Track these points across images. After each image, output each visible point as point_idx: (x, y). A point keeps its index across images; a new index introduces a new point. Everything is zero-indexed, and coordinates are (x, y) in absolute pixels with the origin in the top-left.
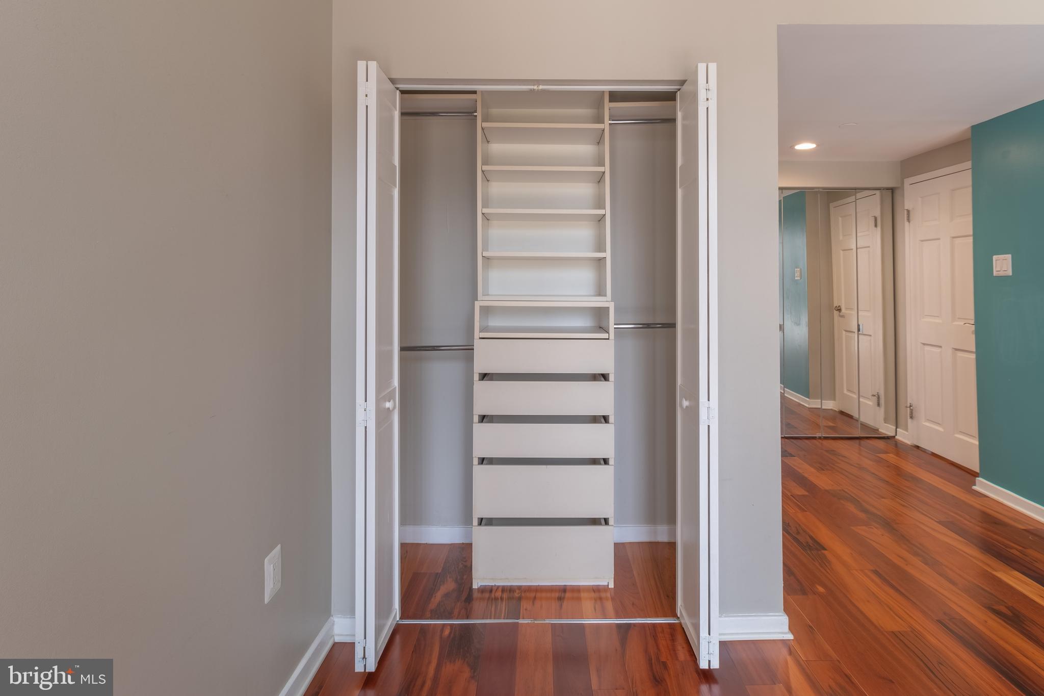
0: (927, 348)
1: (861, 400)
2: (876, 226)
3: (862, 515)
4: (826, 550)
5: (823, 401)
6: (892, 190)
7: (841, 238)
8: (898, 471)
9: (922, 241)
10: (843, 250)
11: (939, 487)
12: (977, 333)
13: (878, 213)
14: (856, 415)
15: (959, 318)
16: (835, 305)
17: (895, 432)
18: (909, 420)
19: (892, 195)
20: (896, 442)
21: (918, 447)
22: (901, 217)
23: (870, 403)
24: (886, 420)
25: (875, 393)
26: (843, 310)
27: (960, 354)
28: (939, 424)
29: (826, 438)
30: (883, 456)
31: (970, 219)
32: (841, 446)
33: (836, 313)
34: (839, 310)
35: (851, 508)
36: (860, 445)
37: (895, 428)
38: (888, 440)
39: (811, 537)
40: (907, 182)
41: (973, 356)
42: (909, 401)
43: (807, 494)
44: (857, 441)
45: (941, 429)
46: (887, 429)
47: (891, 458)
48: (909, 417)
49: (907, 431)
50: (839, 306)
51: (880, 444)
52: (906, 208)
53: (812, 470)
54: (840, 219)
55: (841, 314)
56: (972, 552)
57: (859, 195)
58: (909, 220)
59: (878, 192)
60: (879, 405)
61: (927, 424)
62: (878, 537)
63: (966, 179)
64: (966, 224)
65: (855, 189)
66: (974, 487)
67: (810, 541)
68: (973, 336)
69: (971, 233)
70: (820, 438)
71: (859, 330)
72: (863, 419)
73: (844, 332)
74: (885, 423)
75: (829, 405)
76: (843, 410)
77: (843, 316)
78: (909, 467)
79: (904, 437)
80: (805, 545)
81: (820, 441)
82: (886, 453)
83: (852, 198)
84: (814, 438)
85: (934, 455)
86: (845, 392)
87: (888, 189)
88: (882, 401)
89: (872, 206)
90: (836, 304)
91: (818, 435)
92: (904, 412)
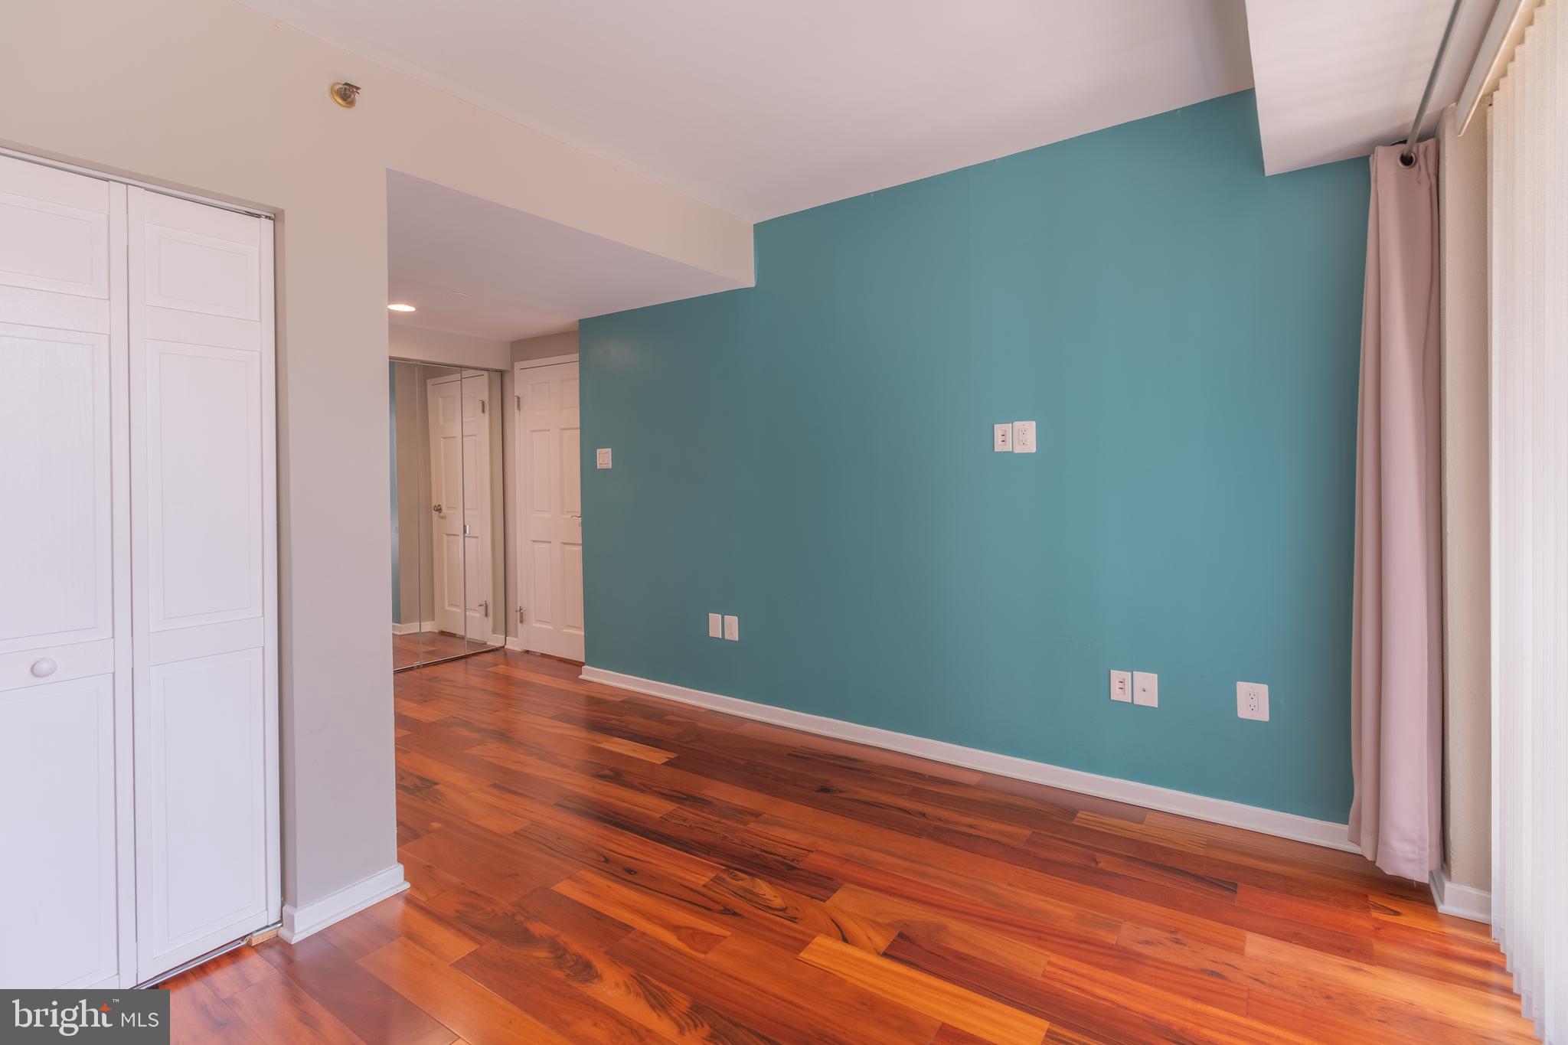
0: (537, 545)
1: (467, 613)
2: (483, 411)
3: (476, 736)
4: (437, 784)
5: (422, 623)
6: (502, 373)
7: (441, 423)
8: (508, 680)
9: (533, 431)
10: (444, 438)
11: (550, 685)
12: (584, 525)
13: (486, 398)
14: (460, 632)
15: (567, 512)
16: (434, 505)
17: (504, 641)
18: (519, 625)
19: (501, 378)
20: (505, 651)
21: (528, 652)
22: (511, 404)
23: (475, 615)
24: (494, 631)
25: (483, 603)
26: (444, 510)
27: (568, 548)
28: (548, 622)
29: (425, 666)
30: (492, 669)
31: (576, 411)
32: (444, 671)
33: (435, 514)
34: (439, 509)
35: (464, 732)
36: (466, 663)
37: (504, 637)
38: (496, 652)
39: (420, 778)
40: (518, 365)
41: (580, 548)
42: (519, 604)
43: (408, 733)
44: (464, 661)
45: (551, 628)
46: (495, 641)
47: (501, 669)
48: (519, 621)
49: (517, 637)
50: (439, 505)
51: (489, 658)
52: (516, 394)
53: (413, 705)
54: (440, 399)
55: (441, 514)
56: (579, 734)
57: (466, 374)
58: (519, 408)
59: (486, 373)
60: (486, 615)
61: (537, 625)
62: (491, 751)
63: (574, 370)
64: (572, 415)
65: (461, 367)
66: (580, 677)
67: (418, 782)
68: (580, 528)
69: (578, 425)
70: (418, 667)
71: (465, 532)
72: (469, 636)
73: (445, 537)
74: (494, 634)
75: (428, 627)
76: (444, 630)
77: (442, 518)
78: (520, 674)
79: (514, 645)
80: (412, 788)
81: (419, 670)
82: (495, 665)
83: (457, 376)
84: (411, 669)
85: (543, 655)
86: (447, 607)
87: (496, 371)
88: (490, 610)
89: (479, 388)
90: (435, 503)
91: (416, 664)
92: (513, 616)
